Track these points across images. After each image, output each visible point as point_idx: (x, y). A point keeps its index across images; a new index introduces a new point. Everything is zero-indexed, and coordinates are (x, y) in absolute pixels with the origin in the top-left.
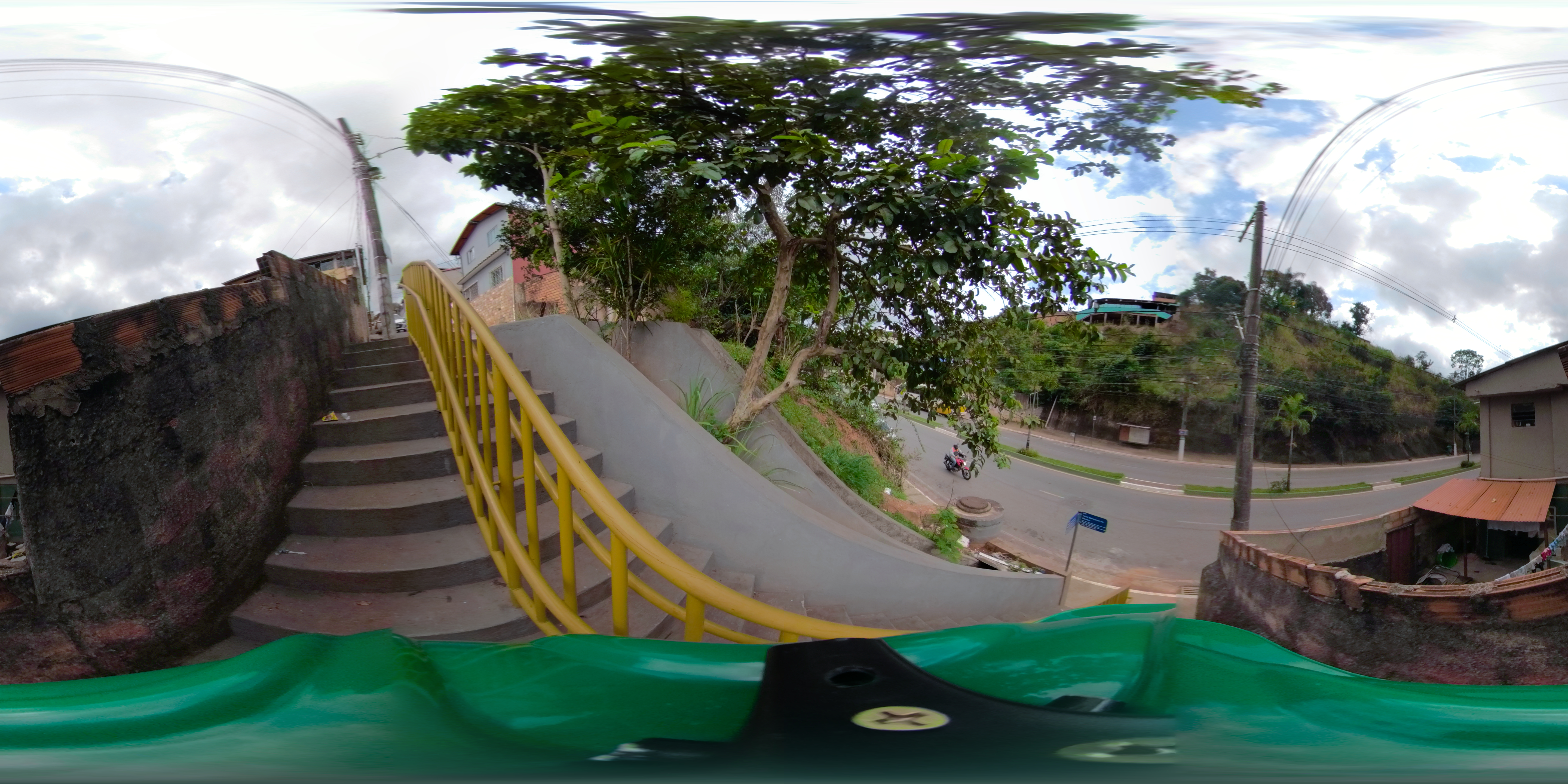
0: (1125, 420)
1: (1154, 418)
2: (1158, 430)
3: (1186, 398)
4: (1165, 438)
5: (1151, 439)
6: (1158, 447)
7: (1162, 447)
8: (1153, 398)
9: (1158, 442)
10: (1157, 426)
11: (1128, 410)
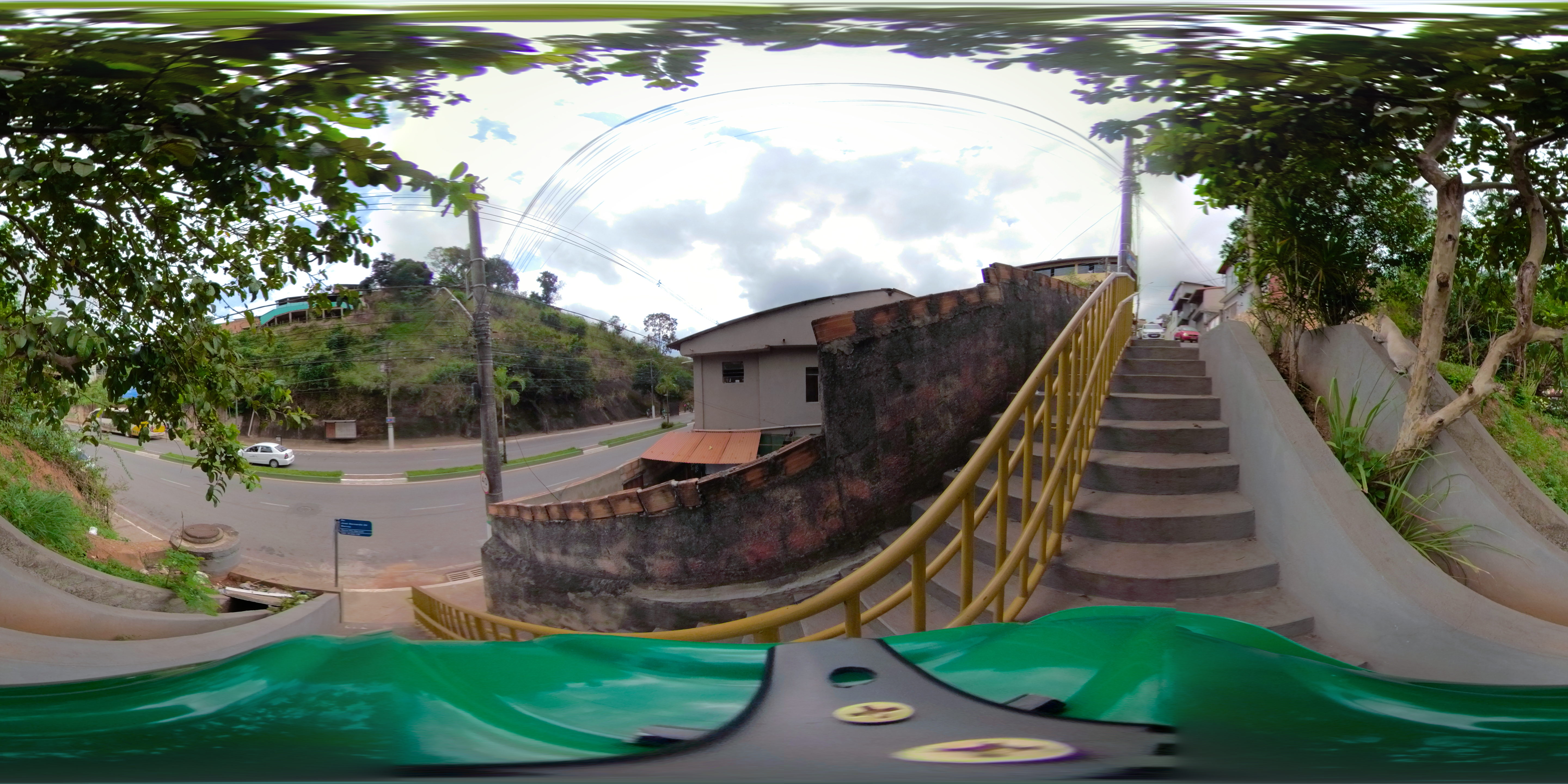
0: (328, 417)
1: (358, 410)
2: (363, 421)
3: (388, 385)
4: (372, 429)
5: (358, 432)
6: (366, 439)
7: (371, 439)
8: (354, 390)
9: (365, 434)
10: (362, 417)
11: (330, 406)
